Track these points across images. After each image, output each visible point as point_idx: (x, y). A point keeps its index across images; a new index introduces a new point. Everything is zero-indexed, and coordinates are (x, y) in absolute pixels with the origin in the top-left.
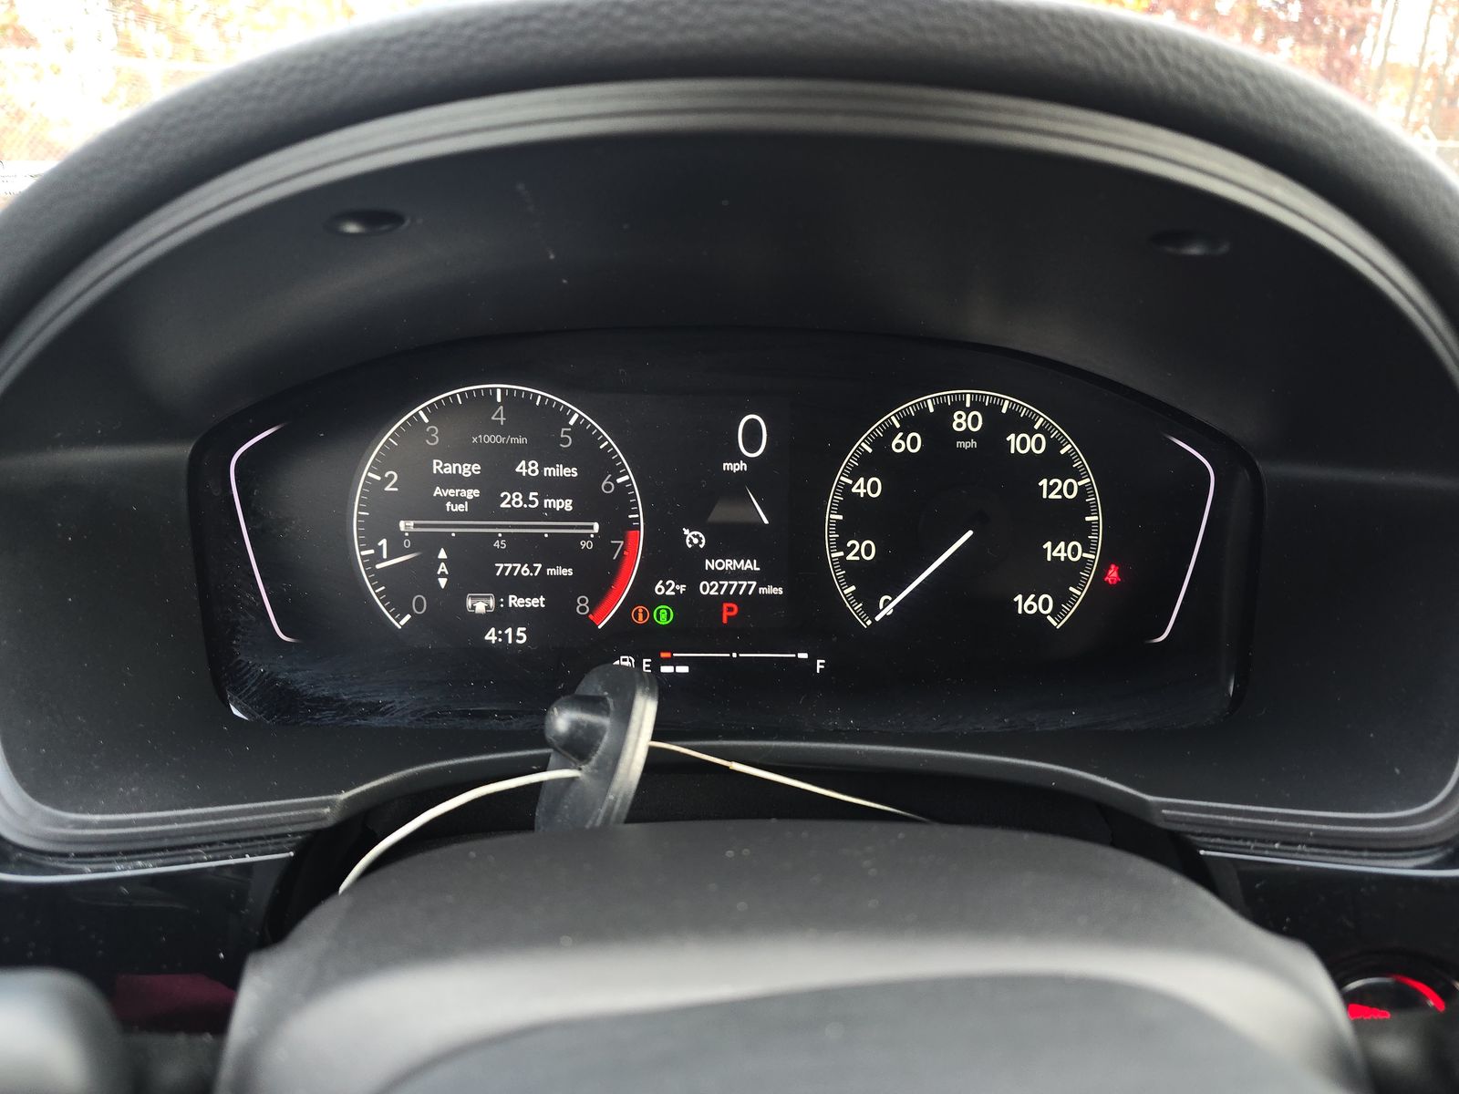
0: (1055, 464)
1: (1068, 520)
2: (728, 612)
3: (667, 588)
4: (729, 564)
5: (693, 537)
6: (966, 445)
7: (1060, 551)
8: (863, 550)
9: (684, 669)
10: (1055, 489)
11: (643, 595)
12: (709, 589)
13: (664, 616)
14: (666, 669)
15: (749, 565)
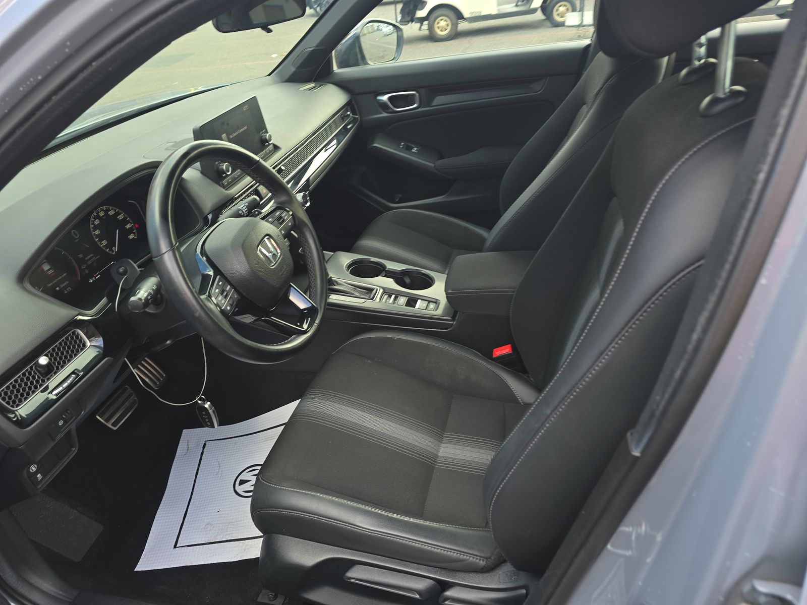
0: (118, 214)
1: (125, 222)
2: (95, 264)
3: (83, 267)
4: (89, 257)
5: (81, 256)
6: (104, 217)
7: (128, 226)
8: (104, 242)
9: (99, 276)
10: (121, 217)
11: (82, 270)
12: (89, 263)
13: (87, 271)
14: (97, 278)
15: (92, 255)
